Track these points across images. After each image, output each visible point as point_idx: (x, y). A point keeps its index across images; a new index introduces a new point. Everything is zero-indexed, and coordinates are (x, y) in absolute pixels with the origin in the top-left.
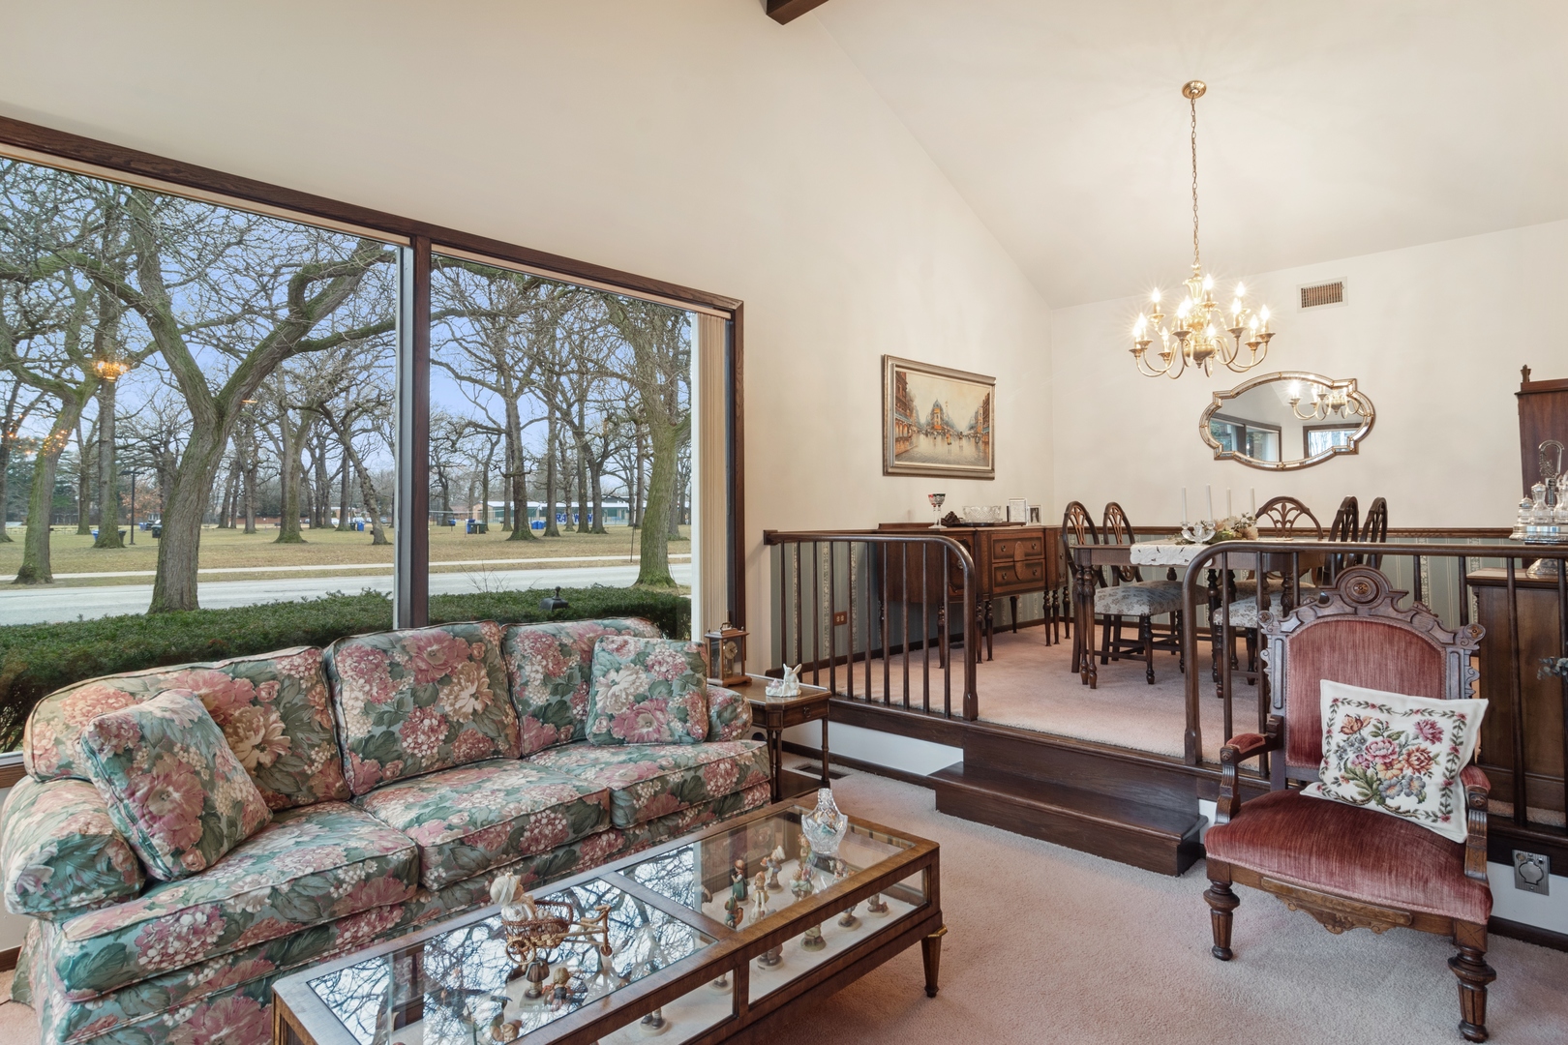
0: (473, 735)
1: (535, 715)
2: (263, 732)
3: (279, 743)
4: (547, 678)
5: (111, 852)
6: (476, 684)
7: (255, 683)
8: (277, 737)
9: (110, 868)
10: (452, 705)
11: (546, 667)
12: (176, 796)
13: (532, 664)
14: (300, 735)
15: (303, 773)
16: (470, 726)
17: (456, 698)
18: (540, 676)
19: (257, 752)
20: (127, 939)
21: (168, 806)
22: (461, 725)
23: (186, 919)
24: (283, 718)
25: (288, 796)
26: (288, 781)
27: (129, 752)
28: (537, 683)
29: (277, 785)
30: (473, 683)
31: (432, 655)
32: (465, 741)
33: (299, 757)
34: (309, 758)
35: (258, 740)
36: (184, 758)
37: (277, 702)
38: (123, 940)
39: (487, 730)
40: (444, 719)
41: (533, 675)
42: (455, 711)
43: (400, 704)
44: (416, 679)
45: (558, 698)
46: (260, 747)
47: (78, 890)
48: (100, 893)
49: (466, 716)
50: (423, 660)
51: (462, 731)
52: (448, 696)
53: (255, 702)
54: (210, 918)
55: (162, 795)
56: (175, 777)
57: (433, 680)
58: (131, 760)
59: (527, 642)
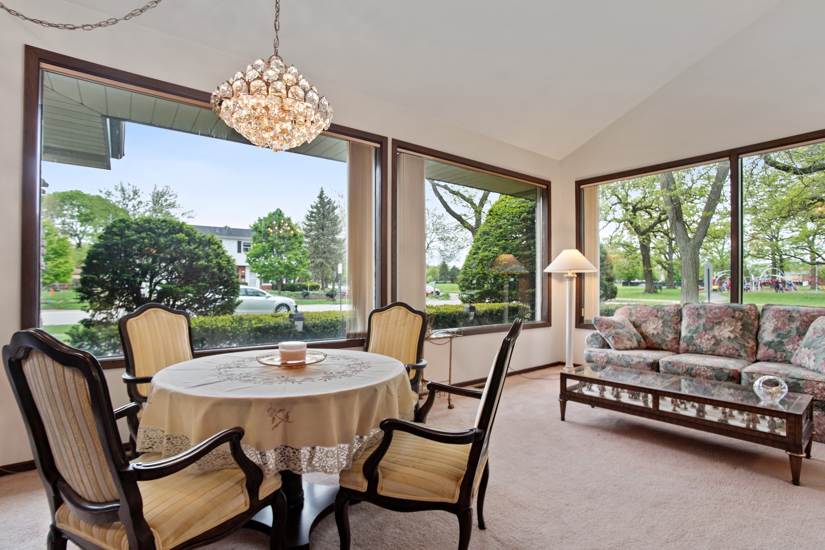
0: (727, 346)
1: (765, 344)
3: (659, 329)
4: (776, 329)
6: (733, 327)
7: (658, 311)
10: (719, 333)
11: (776, 325)
13: (770, 323)
14: (666, 328)
15: (664, 339)
16: (726, 342)
17: (721, 331)
18: (772, 328)
22: (721, 341)
23: (601, 354)
25: (660, 345)
26: (660, 340)
28: (770, 331)
30: (731, 326)
31: (715, 313)
32: (723, 347)
33: (664, 335)
34: (667, 336)
37: (662, 318)
38: (591, 353)
39: (734, 345)
40: (714, 337)
41: (768, 327)
42: (719, 335)
43: (698, 328)
44: (706, 320)
45: (779, 339)
46: (654, 329)
47: (594, 344)
48: (598, 346)
49: (724, 338)
50: (711, 314)
51: (722, 343)
52: (718, 329)
57: (713, 322)
59: (772, 312)
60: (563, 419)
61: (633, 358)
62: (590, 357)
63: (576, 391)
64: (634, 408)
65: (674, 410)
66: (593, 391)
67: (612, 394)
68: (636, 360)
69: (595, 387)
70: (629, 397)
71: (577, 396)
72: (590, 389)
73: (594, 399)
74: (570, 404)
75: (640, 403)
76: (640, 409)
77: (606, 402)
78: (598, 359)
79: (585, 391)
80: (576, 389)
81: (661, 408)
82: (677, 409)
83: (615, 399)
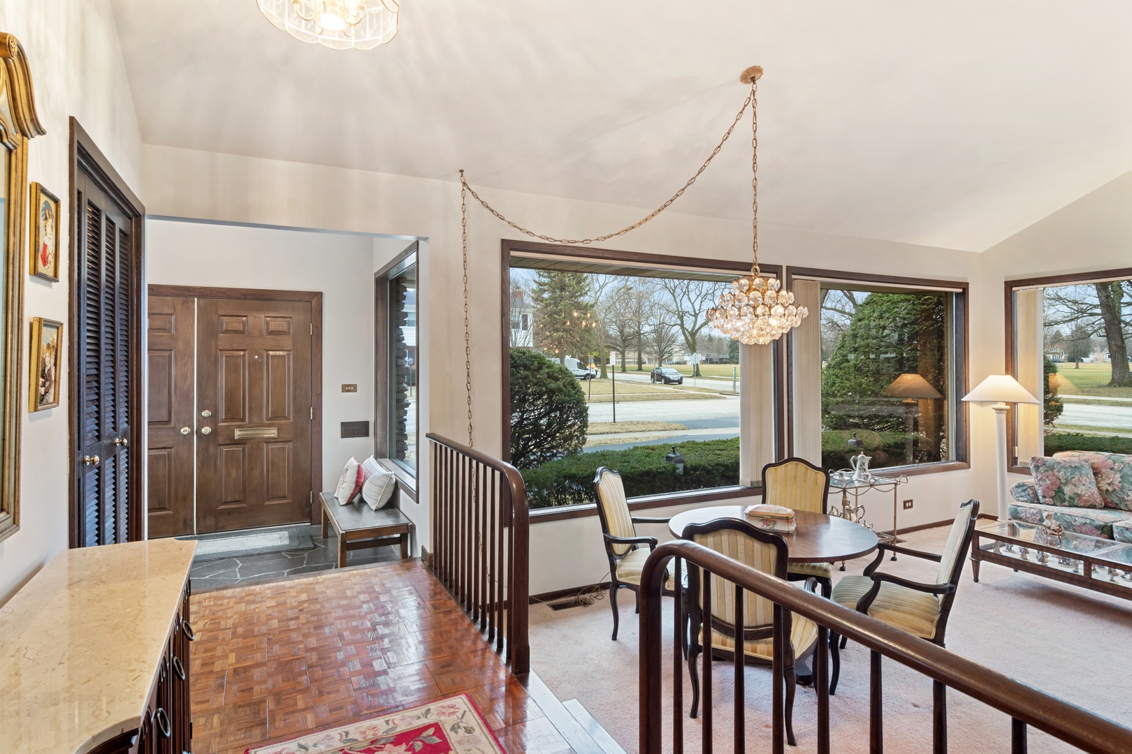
2: (1111, 480)
3: (1116, 485)
5: (1029, 490)
7: (1114, 463)
8: (1116, 483)
9: (1029, 494)
12: (1048, 482)
14: (1126, 485)
15: (1124, 498)
19: (1107, 486)
20: (1019, 509)
21: (1045, 484)
23: (1032, 510)
24: (1121, 477)
25: (1117, 504)
26: (1117, 499)
27: (1038, 466)
29: (1112, 499)
33: (1123, 492)
34: (1127, 494)
35: (1109, 482)
36: (1056, 474)
37: (1120, 471)
38: (1018, 508)
46: (1109, 484)
47: (1022, 496)
48: (1026, 499)
53: (1112, 469)
54: (1037, 513)
55: (1044, 480)
56: (1050, 477)
58: (1038, 469)
60: (976, 580)
61: (1077, 518)
62: (1018, 513)
63: (992, 551)
64: (1062, 574)
65: (1112, 580)
66: (1014, 552)
67: (1037, 557)
68: (1080, 521)
69: (1016, 548)
70: (1060, 563)
71: (993, 556)
72: (1010, 550)
73: (1013, 561)
74: (983, 563)
75: (1070, 570)
76: (1069, 576)
77: (1028, 565)
78: (1028, 516)
79: (1003, 551)
80: (992, 548)
81: (1094, 576)
82: (1115, 578)
83: (1040, 563)
